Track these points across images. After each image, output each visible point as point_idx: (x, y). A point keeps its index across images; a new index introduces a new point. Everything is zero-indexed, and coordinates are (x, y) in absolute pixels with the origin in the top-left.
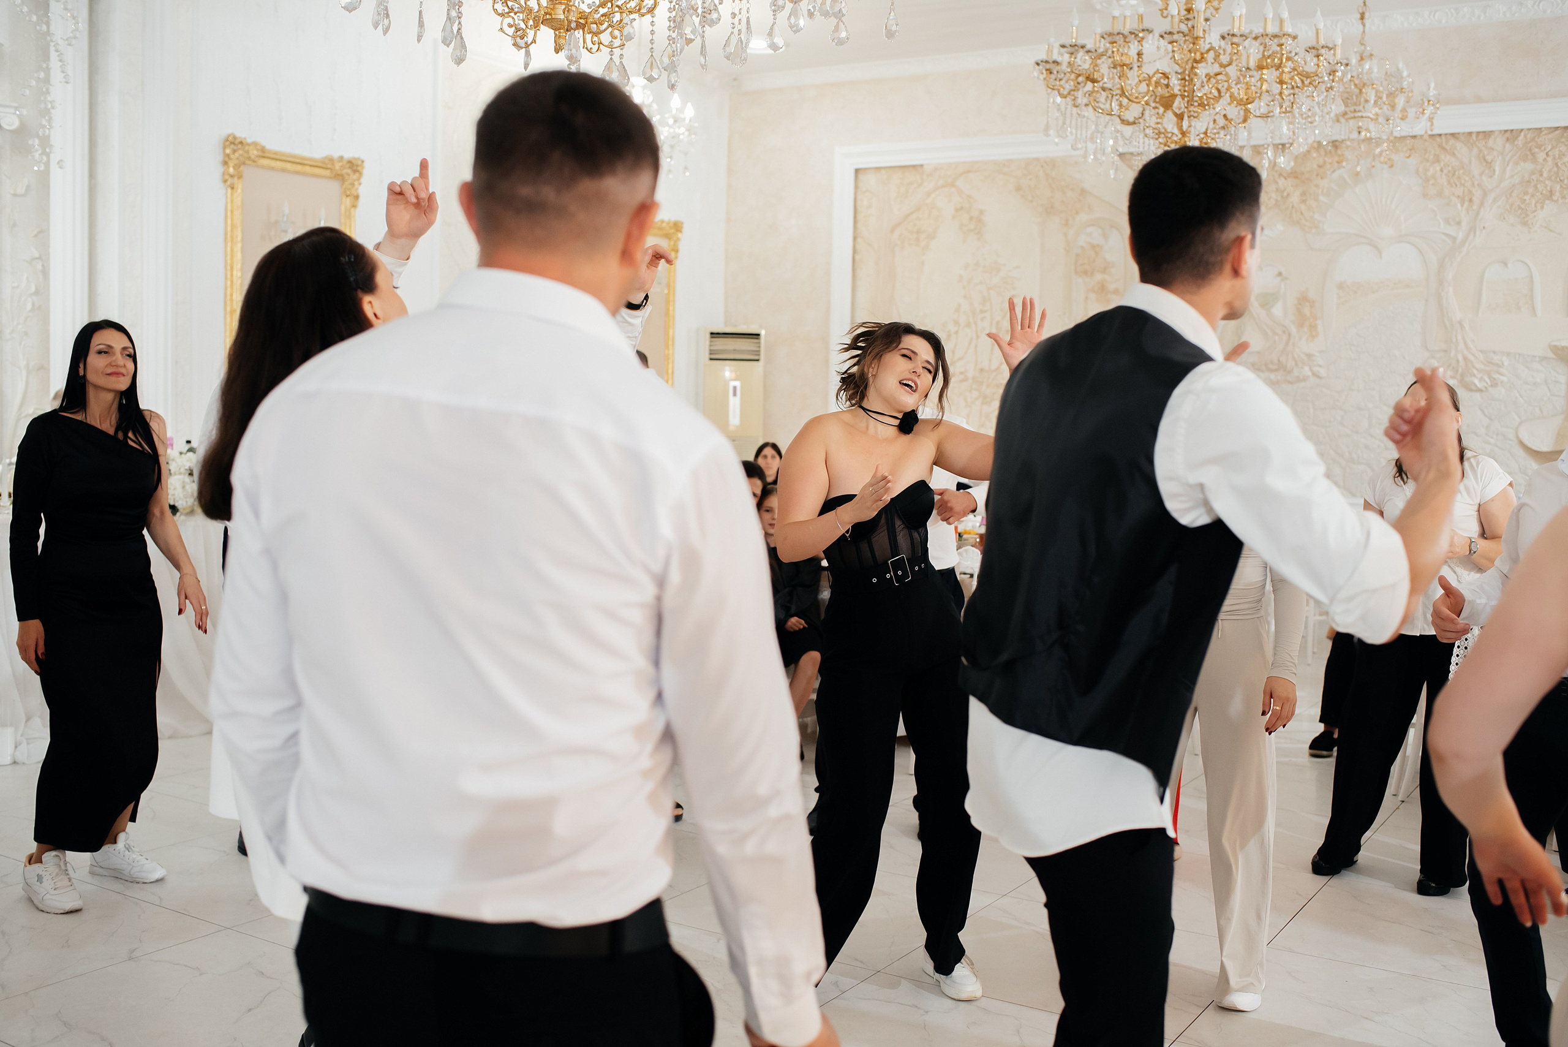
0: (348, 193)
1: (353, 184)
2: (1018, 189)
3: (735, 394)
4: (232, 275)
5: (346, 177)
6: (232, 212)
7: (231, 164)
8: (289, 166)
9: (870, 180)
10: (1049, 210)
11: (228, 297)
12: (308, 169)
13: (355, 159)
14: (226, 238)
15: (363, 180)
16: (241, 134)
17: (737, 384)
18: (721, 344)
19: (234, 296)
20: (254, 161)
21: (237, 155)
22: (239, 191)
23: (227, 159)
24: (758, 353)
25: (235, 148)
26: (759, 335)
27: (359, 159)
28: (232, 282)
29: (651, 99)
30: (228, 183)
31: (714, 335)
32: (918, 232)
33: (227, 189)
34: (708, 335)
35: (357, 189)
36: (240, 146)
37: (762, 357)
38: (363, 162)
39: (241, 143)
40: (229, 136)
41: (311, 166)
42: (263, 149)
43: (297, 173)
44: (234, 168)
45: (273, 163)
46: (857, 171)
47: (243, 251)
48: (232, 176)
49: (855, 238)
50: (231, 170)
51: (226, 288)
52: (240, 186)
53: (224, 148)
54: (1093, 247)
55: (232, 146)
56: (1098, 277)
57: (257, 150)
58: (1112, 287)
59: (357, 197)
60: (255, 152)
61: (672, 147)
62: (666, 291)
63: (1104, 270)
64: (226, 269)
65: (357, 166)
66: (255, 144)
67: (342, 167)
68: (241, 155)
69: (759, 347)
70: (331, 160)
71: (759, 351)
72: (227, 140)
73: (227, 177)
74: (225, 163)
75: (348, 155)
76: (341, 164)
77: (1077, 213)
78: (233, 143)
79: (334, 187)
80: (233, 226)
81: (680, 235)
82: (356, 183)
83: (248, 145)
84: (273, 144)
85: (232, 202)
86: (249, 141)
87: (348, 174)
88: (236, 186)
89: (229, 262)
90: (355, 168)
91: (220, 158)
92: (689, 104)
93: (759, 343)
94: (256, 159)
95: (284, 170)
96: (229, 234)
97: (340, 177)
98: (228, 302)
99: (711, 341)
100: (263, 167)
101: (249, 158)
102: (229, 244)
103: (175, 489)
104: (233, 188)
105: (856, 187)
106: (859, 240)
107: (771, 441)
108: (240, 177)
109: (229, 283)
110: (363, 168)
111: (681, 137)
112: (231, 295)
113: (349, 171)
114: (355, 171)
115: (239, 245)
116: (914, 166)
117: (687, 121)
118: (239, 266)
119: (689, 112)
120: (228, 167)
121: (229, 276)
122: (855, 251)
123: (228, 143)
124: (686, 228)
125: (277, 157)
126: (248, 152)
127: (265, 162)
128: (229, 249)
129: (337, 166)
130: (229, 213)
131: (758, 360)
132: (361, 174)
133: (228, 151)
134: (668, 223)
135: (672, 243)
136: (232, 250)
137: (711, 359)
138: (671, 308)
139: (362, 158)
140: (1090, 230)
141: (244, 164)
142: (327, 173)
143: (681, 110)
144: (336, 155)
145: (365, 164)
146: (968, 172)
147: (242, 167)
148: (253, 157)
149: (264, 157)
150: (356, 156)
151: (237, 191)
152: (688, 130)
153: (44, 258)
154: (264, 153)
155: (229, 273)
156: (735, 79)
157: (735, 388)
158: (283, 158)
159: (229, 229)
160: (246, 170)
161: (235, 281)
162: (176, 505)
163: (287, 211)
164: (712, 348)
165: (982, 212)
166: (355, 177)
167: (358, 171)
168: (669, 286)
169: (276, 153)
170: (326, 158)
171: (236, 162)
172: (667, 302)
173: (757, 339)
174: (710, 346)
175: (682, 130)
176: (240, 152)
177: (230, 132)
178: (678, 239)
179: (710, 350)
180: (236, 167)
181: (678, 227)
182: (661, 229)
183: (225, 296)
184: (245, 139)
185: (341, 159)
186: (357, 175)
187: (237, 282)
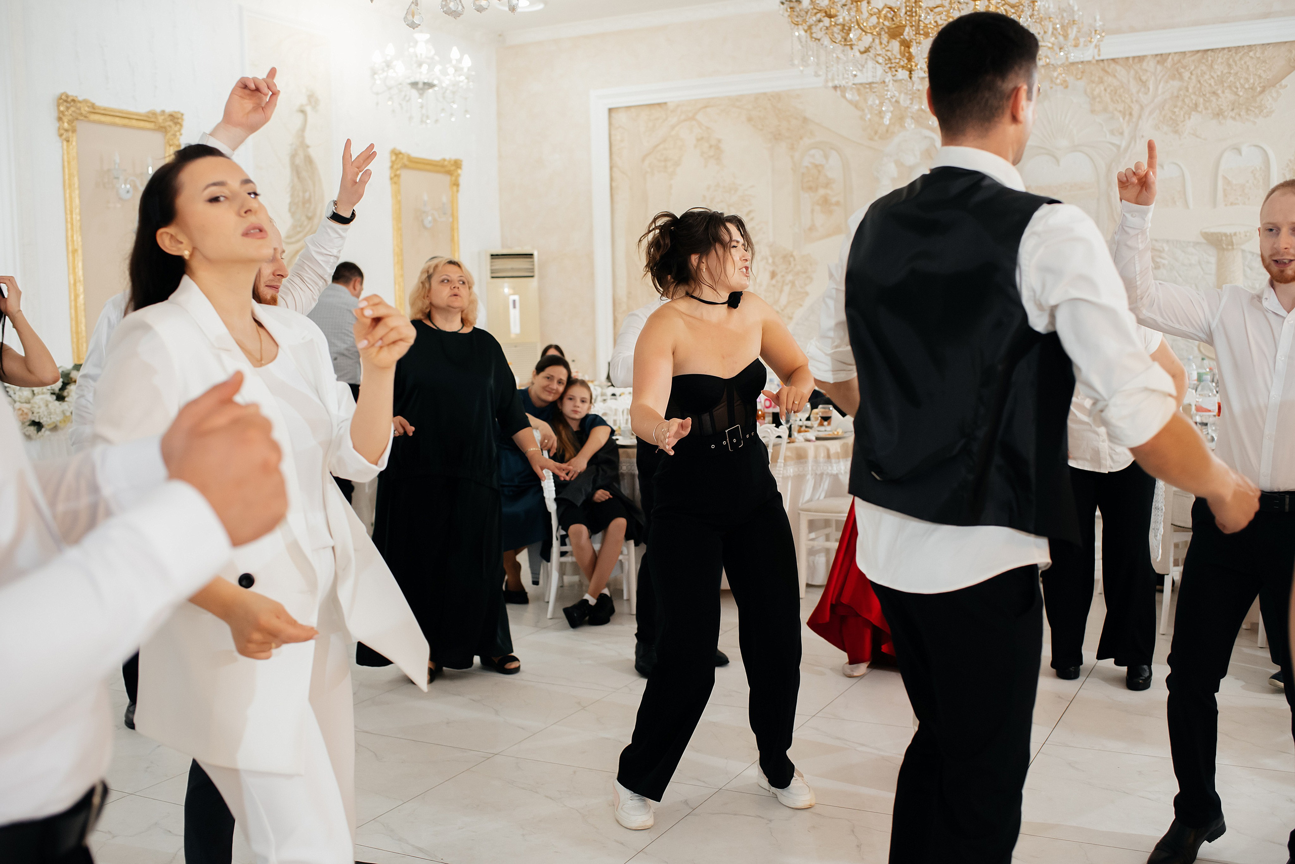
0: (171, 142)
1: (175, 135)
2: (750, 119)
3: (514, 307)
4: (72, 219)
5: (168, 129)
6: (69, 163)
7: (65, 119)
8: (117, 120)
9: (621, 118)
10: (777, 137)
11: (70, 239)
12: (134, 123)
13: (176, 112)
14: (64, 186)
15: (183, 131)
16: (72, 93)
17: (516, 297)
18: (501, 264)
19: (75, 238)
20: (86, 117)
21: (70, 112)
22: (74, 143)
23: (61, 115)
24: (532, 270)
25: (68, 105)
26: (532, 255)
27: (179, 112)
28: (72, 224)
29: (433, 52)
30: (64, 137)
31: (493, 256)
32: (666, 160)
33: (62, 142)
34: (489, 257)
35: (179, 139)
36: (72, 103)
37: (536, 273)
38: (182, 115)
39: (73, 101)
40: (62, 94)
41: (137, 119)
42: (93, 106)
43: (125, 126)
44: (68, 123)
45: (103, 118)
46: (610, 110)
47: (80, 197)
48: (67, 130)
49: (611, 168)
50: (66, 125)
51: (67, 231)
52: (74, 139)
53: (58, 106)
54: (816, 166)
55: (65, 104)
56: (822, 192)
57: (88, 107)
58: (834, 200)
60: (87, 109)
61: (454, 93)
62: (451, 220)
63: (827, 185)
64: (66, 214)
65: (178, 118)
66: (85, 101)
67: (165, 120)
68: (74, 112)
69: (533, 265)
70: (154, 114)
71: (533, 269)
72: (61, 98)
73: (62, 131)
74: (60, 119)
75: (169, 109)
76: (163, 117)
77: (801, 138)
78: (66, 101)
79: (158, 137)
80: (71, 175)
81: (459, 171)
82: (178, 134)
83: (80, 102)
84: (102, 101)
85: (68, 153)
86: (80, 99)
87: (170, 127)
88: (71, 139)
89: (68, 207)
90: (176, 120)
91: (55, 114)
92: (466, 57)
93: (533, 262)
94: (88, 115)
95: (113, 124)
96: (67, 182)
97: (162, 129)
98: (70, 243)
99: (492, 262)
100: (94, 122)
101: (81, 114)
102: (68, 191)
103: (39, 408)
104: (68, 141)
105: (610, 124)
106: (615, 169)
107: (554, 343)
108: (74, 131)
109: (69, 226)
110: (182, 119)
111: (461, 84)
112: (72, 237)
113: (171, 123)
114: (176, 123)
115: (77, 192)
116: (659, 104)
117: (465, 70)
118: (78, 210)
119: (467, 62)
120: (63, 123)
121: (69, 220)
122: (612, 179)
123: (61, 101)
124: (465, 165)
125: (106, 113)
126: (79, 109)
127: (97, 117)
128: (68, 195)
129: (160, 119)
130: (66, 164)
131: (532, 277)
132: (181, 125)
133: (62, 108)
134: (450, 161)
135: (453, 178)
136: (71, 197)
137: (493, 277)
138: (456, 235)
139: (182, 111)
140: (813, 152)
141: (77, 119)
142: (151, 126)
143: (460, 61)
144: (158, 110)
145: (185, 117)
146: (706, 107)
147: (76, 123)
148: (84, 112)
149: (95, 113)
150: (176, 110)
151: (72, 144)
152: (467, 78)
154: (94, 109)
155: (69, 216)
156: (500, 35)
157: (514, 301)
158: (112, 113)
159: (67, 177)
160: (80, 126)
161: (74, 223)
162: (41, 421)
163: (118, 161)
164: (493, 268)
165: (719, 141)
166: (176, 128)
167: (179, 123)
168: (452, 215)
169: (105, 109)
170: (149, 112)
171: (70, 118)
172: (452, 229)
173: (531, 258)
174: (491, 266)
175: (462, 78)
176: (73, 109)
177: (62, 91)
178: (459, 175)
179: (492, 271)
180: (70, 122)
181: (457, 164)
182: (443, 166)
183: (67, 237)
184: (76, 97)
185: (163, 112)
186: (178, 126)
187: (77, 225)
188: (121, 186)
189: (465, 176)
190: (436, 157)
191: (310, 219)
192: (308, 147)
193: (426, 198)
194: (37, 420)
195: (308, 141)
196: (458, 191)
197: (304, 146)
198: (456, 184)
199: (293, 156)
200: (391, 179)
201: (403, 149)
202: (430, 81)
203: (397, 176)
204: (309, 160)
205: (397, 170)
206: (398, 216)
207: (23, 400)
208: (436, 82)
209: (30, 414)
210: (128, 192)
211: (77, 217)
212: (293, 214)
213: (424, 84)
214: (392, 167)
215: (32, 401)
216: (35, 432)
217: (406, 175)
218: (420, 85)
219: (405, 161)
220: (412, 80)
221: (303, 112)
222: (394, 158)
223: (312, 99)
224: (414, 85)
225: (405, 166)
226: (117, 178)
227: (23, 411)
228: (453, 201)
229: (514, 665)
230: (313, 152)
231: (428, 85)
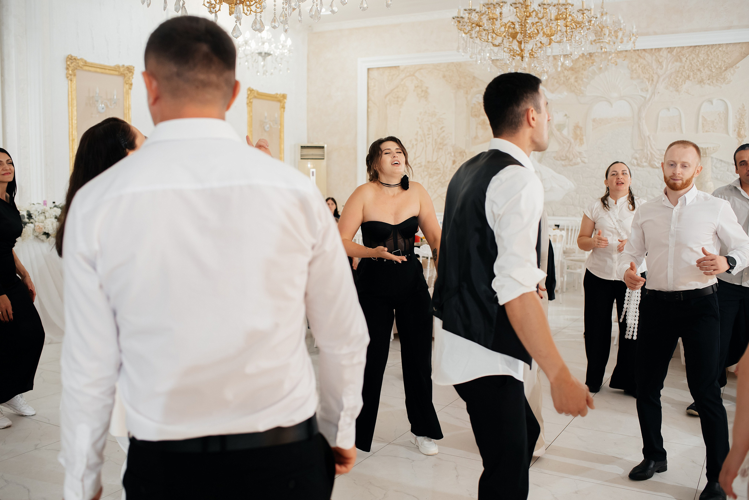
0: (127, 82)
1: (129, 78)
2: (444, 77)
3: (313, 175)
4: (72, 122)
5: (126, 75)
6: (71, 92)
7: (70, 69)
8: (98, 70)
9: (375, 74)
10: (459, 87)
12: (107, 71)
13: (130, 66)
14: (69, 105)
15: (134, 76)
16: (74, 55)
17: (314, 170)
18: (306, 151)
19: (73, 132)
20: (81, 68)
21: (73, 64)
22: (75, 82)
23: (68, 67)
24: (323, 155)
25: (72, 61)
26: (323, 147)
27: (132, 66)
28: (72, 126)
29: (271, 36)
30: (69, 78)
31: (302, 147)
32: (398, 98)
33: (68, 81)
34: (300, 148)
35: (131, 81)
37: (326, 157)
38: (134, 67)
39: (75, 59)
40: (69, 56)
41: (109, 70)
42: (85, 62)
43: (102, 73)
44: (71, 71)
45: (91, 69)
46: (368, 69)
47: (77, 111)
48: (71, 75)
49: (368, 101)
50: (70, 72)
51: (69, 129)
52: (75, 79)
53: (67, 62)
55: (70, 61)
56: (482, 117)
57: (83, 62)
59: (131, 84)
60: (82, 63)
61: (281, 59)
62: (279, 127)
65: (131, 69)
66: (81, 59)
67: (124, 70)
68: (75, 65)
69: (324, 153)
70: (119, 67)
71: (324, 155)
73: (68, 75)
74: (67, 69)
75: (127, 64)
76: (123, 69)
77: (472, 88)
78: (71, 59)
79: (120, 79)
80: (72, 99)
81: (285, 100)
82: (131, 78)
83: (78, 60)
84: (90, 59)
85: (71, 87)
86: (79, 58)
88: (73, 80)
89: (70, 116)
91: (65, 66)
92: (289, 39)
93: (324, 151)
94: (82, 67)
95: (96, 72)
96: (70, 102)
97: (123, 75)
98: (71, 136)
99: (301, 150)
100: (86, 70)
101: (79, 66)
102: (70, 108)
103: (48, 225)
104: (71, 81)
105: (368, 77)
106: (370, 102)
107: (331, 197)
108: (75, 75)
111: (286, 54)
112: (72, 132)
113: (127, 72)
114: (130, 72)
115: (75, 108)
116: (395, 67)
117: (288, 46)
118: (75, 118)
119: (289, 42)
120: (69, 71)
122: (368, 107)
123: (68, 59)
124: (288, 97)
125: (92, 65)
126: (78, 63)
127: (87, 68)
128: (70, 110)
130: (70, 93)
131: (323, 159)
133: (68, 63)
134: (280, 95)
135: (282, 104)
136: (72, 110)
137: (301, 159)
138: (282, 135)
139: (134, 65)
140: (477, 95)
141: (76, 69)
142: (117, 73)
143: (285, 41)
144: (121, 64)
145: (135, 69)
146: (421, 69)
147: (76, 71)
149: (86, 66)
150: (131, 64)
151: (73, 82)
152: (289, 51)
154: (86, 64)
155: (70, 121)
156: (310, 27)
157: (313, 172)
158: (95, 66)
159: (70, 100)
160: (78, 72)
161: (73, 124)
162: (49, 232)
163: (98, 92)
164: (302, 154)
165: (427, 88)
166: (130, 74)
167: (132, 72)
168: (281, 124)
170: (116, 66)
171: (73, 68)
172: (280, 132)
173: (323, 149)
174: (301, 152)
175: (286, 51)
176: (75, 63)
177: (69, 54)
178: (285, 103)
179: (302, 155)
180: (73, 70)
181: (284, 96)
182: (276, 97)
183: (69, 132)
184: (77, 57)
185: (123, 66)
186: (131, 74)
187: (75, 126)
188: (99, 105)
189: (288, 103)
190: (272, 92)
193: (266, 114)
194: (47, 232)
196: (284, 111)
198: (283, 107)
200: (247, 104)
201: (254, 88)
202: (269, 52)
203: (251, 102)
205: (251, 99)
206: (250, 125)
207: (40, 221)
208: (272, 53)
209: (43, 229)
210: (103, 109)
211: (75, 122)
213: (265, 53)
214: (248, 98)
215: (44, 222)
216: (46, 238)
217: (256, 102)
218: (263, 54)
219: (256, 94)
220: (259, 51)
222: (249, 92)
224: (260, 54)
225: (255, 97)
226: (97, 101)
227: (40, 227)
228: (281, 116)
231: (268, 54)
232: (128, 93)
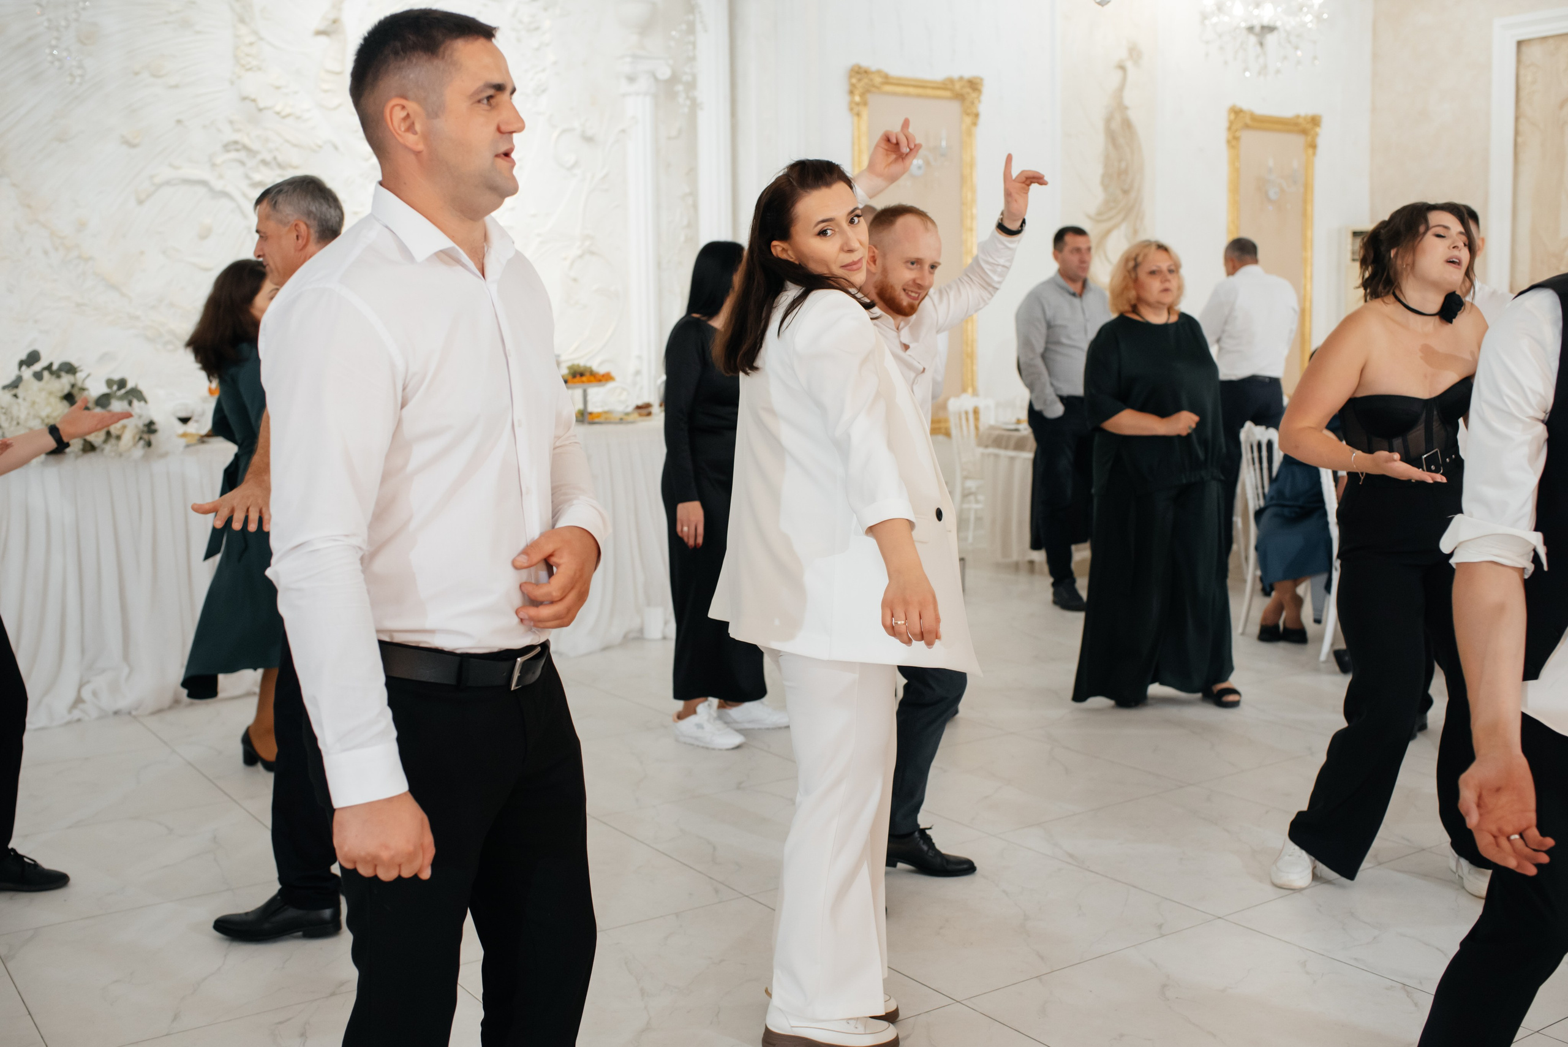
0: (969, 111)
1: (973, 103)
5: (967, 96)
6: (858, 139)
7: (857, 92)
8: (911, 90)
9: (1534, 53)
12: (930, 92)
13: (975, 78)
15: (982, 98)
16: (866, 63)
20: (878, 88)
21: (862, 83)
22: (865, 118)
23: (853, 88)
25: (860, 76)
27: (978, 77)
30: (855, 111)
31: (1357, 234)
33: (853, 118)
34: (1351, 235)
35: (977, 107)
36: (864, 75)
38: (982, 80)
39: (866, 72)
40: (854, 66)
41: (931, 88)
42: (887, 75)
43: (919, 96)
44: (859, 96)
45: (895, 89)
46: (1520, 44)
48: (858, 104)
49: (1517, 119)
50: (857, 99)
52: (865, 113)
53: (851, 77)
55: (858, 76)
57: (882, 77)
59: (977, 115)
60: (880, 80)
61: (1299, 36)
62: (1303, 189)
65: (977, 84)
66: (879, 72)
67: (962, 87)
68: (866, 84)
70: (952, 81)
72: (853, 70)
73: (853, 105)
74: (851, 92)
75: (968, 74)
76: (961, 84)
78: (858, 73)
79: (955, 106)
80: (860, 152)
81: (1318, 130)
82: (976, 101)
83: (873, 73)
84: (897, 69)
85: (858, 129)
86: (873, 68)
87: (968, 93)
88: (861, 114)
90: (974, 86)
91: (847, 87)
94: (879, 86)
95: (907, 95)
96: (856, 159)
97: (960, 97)
99: (1354, 241)
100: (885, 93)
101: (874, 86)
104: (859, 116)
105: (1519, 61)
106: (1522, 120)
108: (865, 104)
110: (982, 86)
111: (1310, 25)
113: (968, 90)
114: (975, 90)
117: (1316, 7)
120: (855, 96)
122: (1517, 133)
123: (853, 73)
124: (1325, 121)
125: (900, 82)
126: (871, 80)
127: (887, 88)
129: (958, 86)
130: (855, 140)
132: (980, 92)
133: (854, 81)
134: (1305, 118)
135: (1309, 138)
138: (1309, 207)
139: (982, 75)
141: (869, 91)
142: (948, 94)
144: (955, 75)
145: (985, 82)
147: (867, 95)
148: (876, 84)
149: (886, 83)
150: (976, 74)
151: (862, 118)
152: (1316, 17)
153: (693, 194)
154: (887, 79)
158: (905, 82)
159: (856, 154)
160: (870, 97)
166: (974, 95)
167: (978, 90)
168: (1302, 182)
169: (898, 78)
170: (946, 79)
171: (862, 90)
172: (1305, 201)
174: (1353, 245)
175: (1309, 18)
176: (865, 80)
177: (855, 61)
178: (1317, 134)
180: (862, 95)
181: (1315, 121)
182: (1296, 124)
184: (869, 67)
185: (961, 79)
186: (977, 93)
189: (1325, 136)
190: (1287, 113)
191: (1125, 192)
192: (1126, 108)
193: (1271, 163)
195: (1127, 101)
196: (1314, 154)
197: (1122, 107)
198: (1313, 146)
199: (1108, 120)
200: (1229, 142)
201: (1245, 105)
202: (1272, 24)
203: (1236, 138)
204: (1127, 124)
205: (1236, 131)
206: (1235, 188)
208: (1279, 24)
210: (917, 169)
212: (1105, 187)
213: (1263, 28)
214: (1229, 129)
217: (1247, 136)
218: (1257, 29)
219: (1248, 121)
220: (1249, 24)
221: (1122, 68)
222: (1232, 116)
223: (1134, 53)
224: (1251, 29)
225: (1247, 127)
228: (1308, 167)
229: (1232, 698)
230: (1133, 115)
231: (1269, 29)
232: (969, 134)
